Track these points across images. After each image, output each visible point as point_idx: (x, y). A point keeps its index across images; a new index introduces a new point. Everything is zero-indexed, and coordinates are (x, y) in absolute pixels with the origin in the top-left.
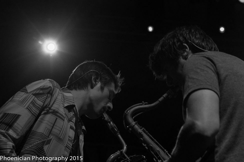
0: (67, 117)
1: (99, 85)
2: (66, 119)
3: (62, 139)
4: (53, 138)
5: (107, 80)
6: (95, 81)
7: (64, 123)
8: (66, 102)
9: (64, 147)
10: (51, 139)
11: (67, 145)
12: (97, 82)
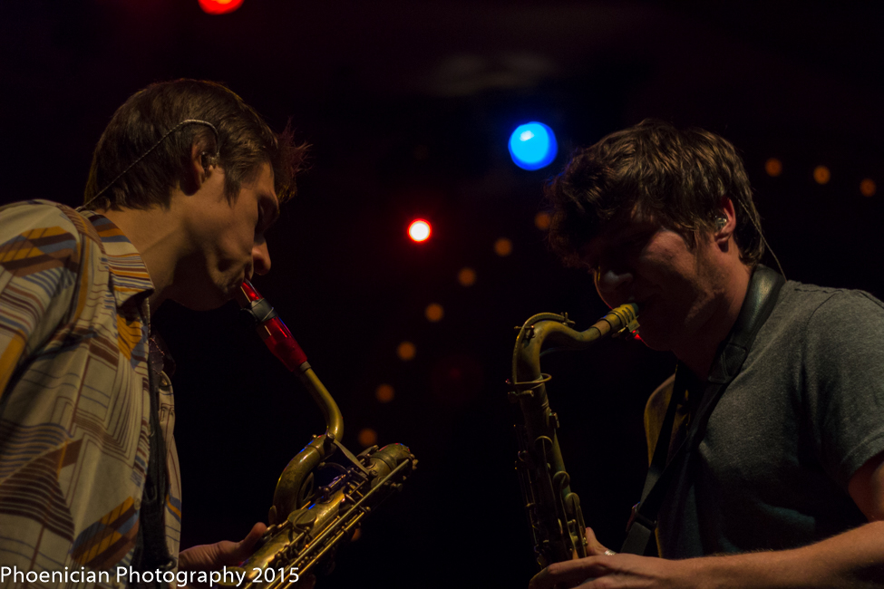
0: (125, 345)
1: (218, 176)
2: (125, 355)
3: (115, 438)
4: (87, 437)
5: (252, 156)
6: (205, 163)
7: (117, 371)
8: (121, 285)
9: (130, 466)
10: (79, 443)
11: (137, 458)
12: (211, 167)
